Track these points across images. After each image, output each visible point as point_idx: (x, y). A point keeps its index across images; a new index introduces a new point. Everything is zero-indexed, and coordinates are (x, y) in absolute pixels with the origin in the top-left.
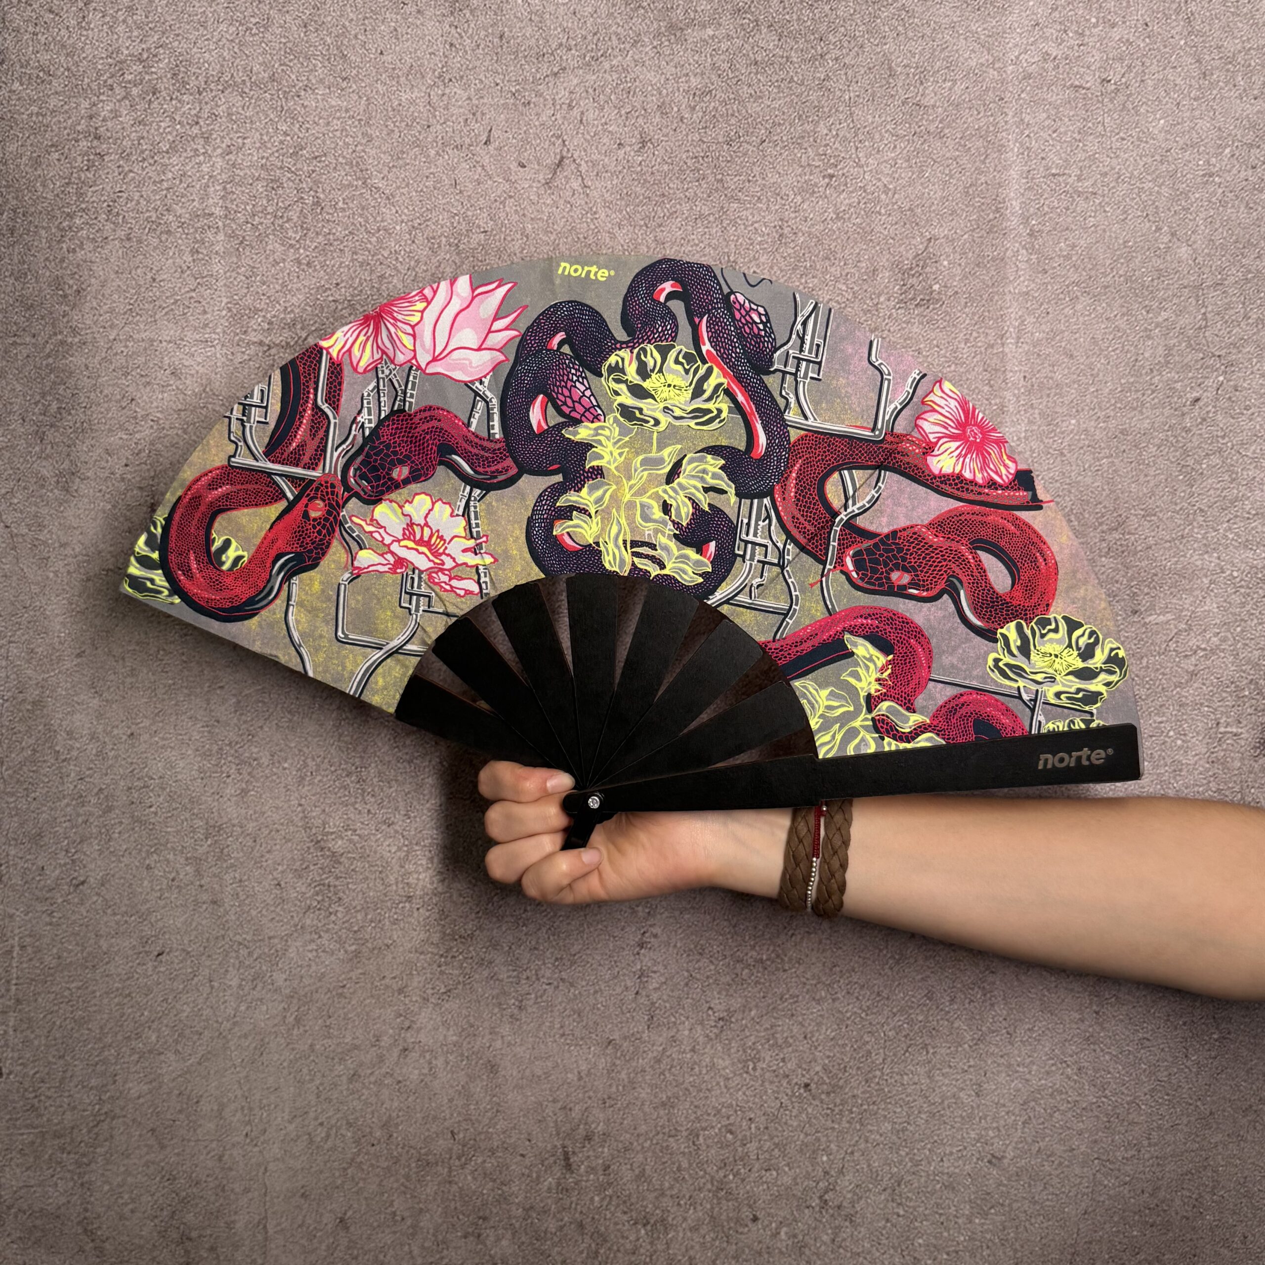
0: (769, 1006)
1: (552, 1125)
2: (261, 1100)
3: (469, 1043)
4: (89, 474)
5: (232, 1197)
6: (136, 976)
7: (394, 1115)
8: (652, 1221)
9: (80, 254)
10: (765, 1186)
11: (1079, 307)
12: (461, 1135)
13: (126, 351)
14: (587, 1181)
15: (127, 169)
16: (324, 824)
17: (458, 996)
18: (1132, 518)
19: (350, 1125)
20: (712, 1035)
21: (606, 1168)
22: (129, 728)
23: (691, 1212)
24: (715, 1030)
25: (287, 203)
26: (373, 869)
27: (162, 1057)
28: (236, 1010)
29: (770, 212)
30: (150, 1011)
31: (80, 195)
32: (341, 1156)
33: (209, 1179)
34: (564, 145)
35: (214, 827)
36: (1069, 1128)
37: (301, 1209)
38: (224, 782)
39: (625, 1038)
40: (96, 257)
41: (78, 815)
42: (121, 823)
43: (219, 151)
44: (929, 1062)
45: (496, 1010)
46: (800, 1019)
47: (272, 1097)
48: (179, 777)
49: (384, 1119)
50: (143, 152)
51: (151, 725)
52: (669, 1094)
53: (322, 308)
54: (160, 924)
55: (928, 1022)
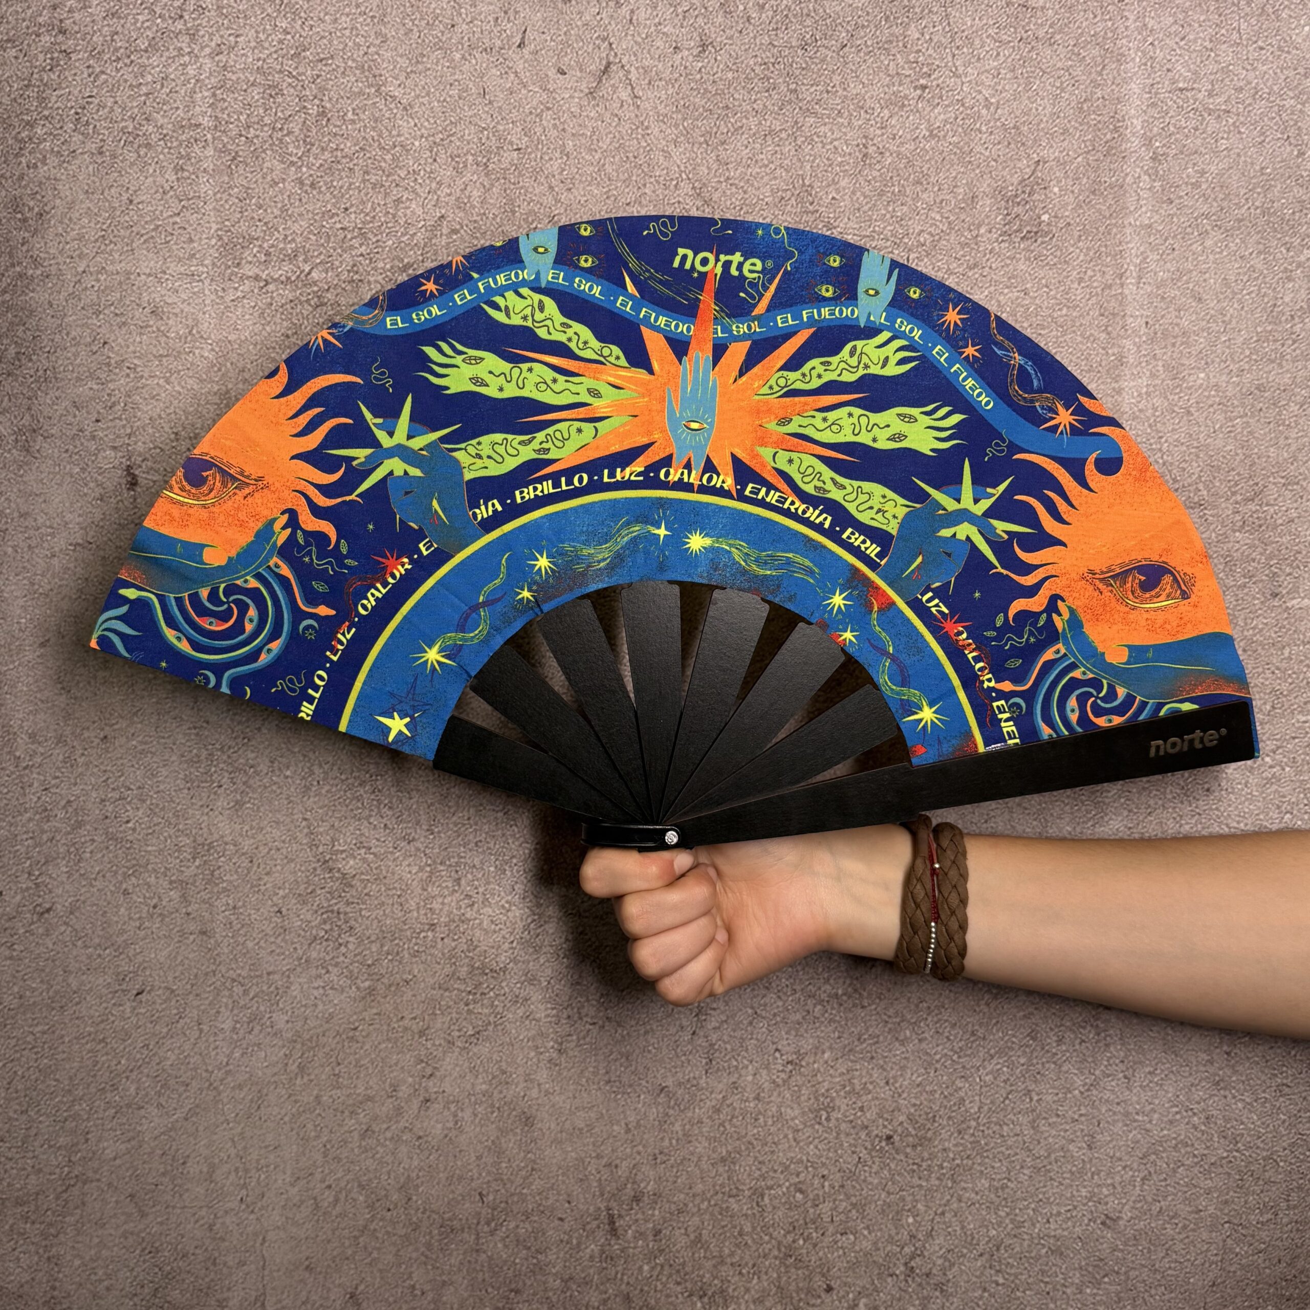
0: (845, 1047)
1: (595, 1184)
2: (258, 1161)
3: (501, 1092)
4: (53, 432)
5: (225, 1270)
6: (112, 1019)
7: (414, 1175)
8: (710, 1293)
9: (43, 170)
10: (841, 1252)
11: (1208, 243)
12: (491, 1197)
13: (97, 285)
14: (635, 1248)
15: (98, 70)
16: (333, 840)
17: (487, 1039)
18: (1271, 486)
19: (361, 1187)
20: (779, 1081)
21: (657, 1233)
22: (102, 729)
23: (755, 1281)
24: (783, 1075)
25: (288, 113)
26: (390, 893)
27: (142, 1112)
28: (229, 1056)
29: (852, 129)
30: (128, 1059)
31: (42, 100)
32: (353, 1223)
33: (198, 1251)
34: (612, 49)
35: (203, 845)
36: (1195, 1186)
37: (306, 1284)
38: (215, 793)
39: (680, 1084)
40: (61, 174)
41: (43, 832)
42: (93, 840)
43: (207, 50)
44: (1033, 1111)
45: (532, 1054)
46: (881, 1062)
47: (272, 1157)
48: (162, 787)
49: (402, 1180)
50: (117, 50)
51: (128, 726)
52: (729, 1148)
53: (328, 236)
54: (140, 959)
55: (1033, 1065)
